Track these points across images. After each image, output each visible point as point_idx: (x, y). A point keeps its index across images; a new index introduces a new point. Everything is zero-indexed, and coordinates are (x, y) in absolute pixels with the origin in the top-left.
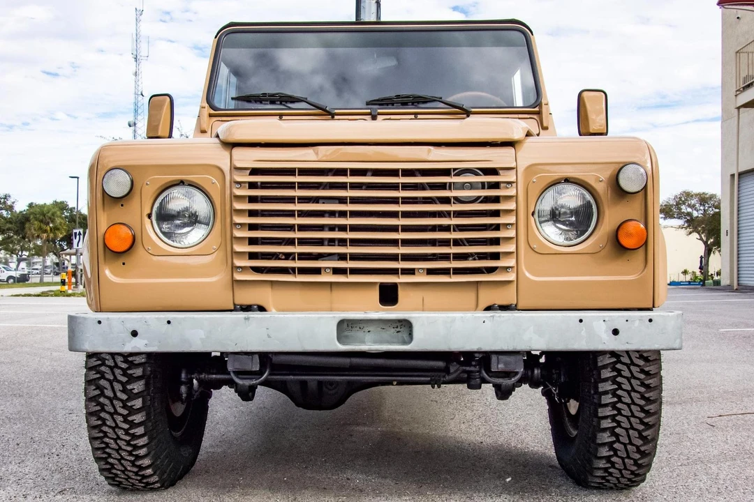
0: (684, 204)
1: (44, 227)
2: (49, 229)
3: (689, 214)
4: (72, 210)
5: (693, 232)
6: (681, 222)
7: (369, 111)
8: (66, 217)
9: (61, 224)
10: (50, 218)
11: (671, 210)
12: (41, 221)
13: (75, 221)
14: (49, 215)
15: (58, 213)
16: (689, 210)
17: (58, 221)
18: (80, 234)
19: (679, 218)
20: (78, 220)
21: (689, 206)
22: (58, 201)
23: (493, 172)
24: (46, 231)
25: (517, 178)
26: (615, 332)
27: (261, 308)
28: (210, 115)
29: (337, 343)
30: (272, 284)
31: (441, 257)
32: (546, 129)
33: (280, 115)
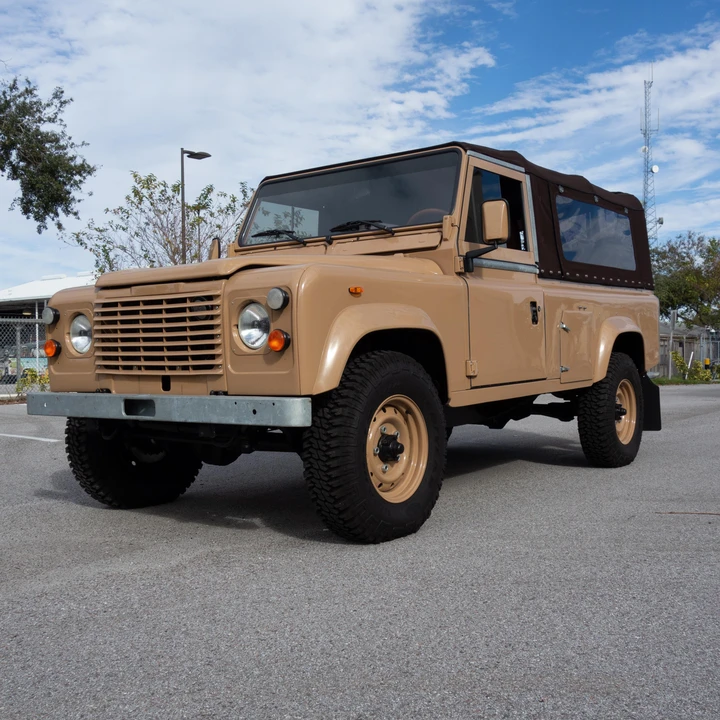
7: (325, 238)
23: (210, 298)
25: (223, 302)
26: (255, 412)
27: (109, 391)
28: (236, 251)
29: (124, 413)
30: (113, 376)
31: (185, 358)
32: (446, 240)
33: (275, 247)
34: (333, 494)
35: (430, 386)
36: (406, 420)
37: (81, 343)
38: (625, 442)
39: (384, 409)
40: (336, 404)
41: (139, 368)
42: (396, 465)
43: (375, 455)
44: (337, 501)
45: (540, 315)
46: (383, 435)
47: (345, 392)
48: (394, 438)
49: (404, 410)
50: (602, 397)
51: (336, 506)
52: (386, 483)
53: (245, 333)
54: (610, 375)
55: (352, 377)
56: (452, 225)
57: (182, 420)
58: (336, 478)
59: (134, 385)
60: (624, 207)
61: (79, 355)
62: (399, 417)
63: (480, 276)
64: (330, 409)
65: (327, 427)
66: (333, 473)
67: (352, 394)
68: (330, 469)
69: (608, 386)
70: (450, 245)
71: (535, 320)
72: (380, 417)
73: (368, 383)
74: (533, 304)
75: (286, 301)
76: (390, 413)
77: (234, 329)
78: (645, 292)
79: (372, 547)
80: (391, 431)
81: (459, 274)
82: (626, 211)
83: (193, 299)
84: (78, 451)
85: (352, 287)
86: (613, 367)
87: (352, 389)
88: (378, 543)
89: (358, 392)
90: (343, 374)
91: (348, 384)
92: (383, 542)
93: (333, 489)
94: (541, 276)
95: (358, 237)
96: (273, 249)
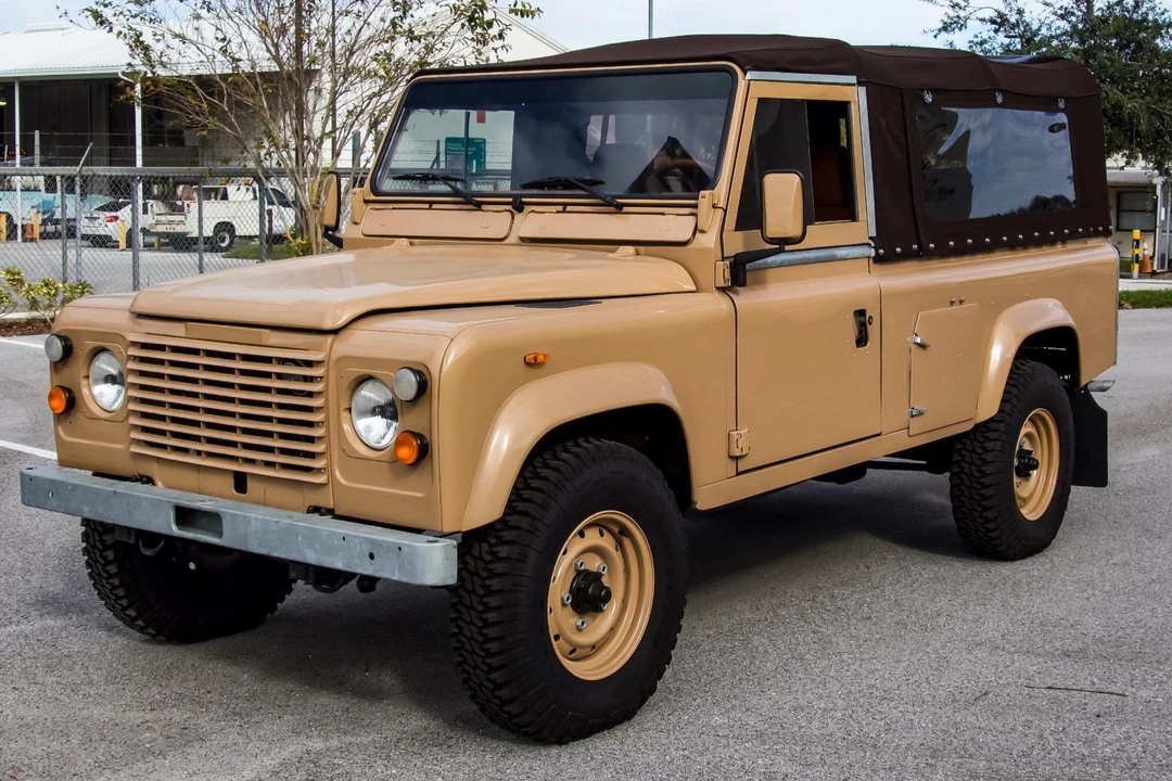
7: (511, 200)
23: (309, 364)
25: (328, 371)
26: (372, 556)
27: (150, 481)
28: (366, 202)
29: (174, 527)
30: (158, 459)
31: (270, 450)
32: (703, 232)
33: (431, 203)
34: (492, 676)
35: (661, 490)
36: (620, 546)
37: (107, 396)
38: (1032, 517)
39: (581, 534)
40: (500, 538)
41: (199, 453)
42: (600, 616)
43: (564, 605)
44: (497, 687)
45: (873, 330)
46: (579, 573)
47: (514, 520)
48: (597, 576)
49: (616, 530)
50: (990, 445)
51: (496, 693)
52: (582, 647)
53: (362, 424)
54: (1008, 406)
55: (527, 494)
56: (714, 206)
57: (263, 551)
58: (497, 654)
59: (190, 478)
60: (1055, 99)
61: (106, 415)
62: (607, 542)
63: (760, 283)
64: (491, 545)
65: (485, 574)
66: (493, 647)
67: (524, 522)
68: (488, 640)
69: (1002, 427)
70: (709, 240)
71: (862, 340)
72: (574, 547)
73: (553, 503)
74: (861, 313)
75: (423, 387)
76: (593, 538)
77: (345, 415)
78: (1092, 242)
79: (554, 751)
80: (594, 564)
81: (722, 290)
82: (1061, 105)
83: (283, 361)
84: (102, 557)
85: (530, 354)
86: (1015, 391)
87: (525, 514)
88: (566, 743)
89: (535, 519)
90: (515, 487)
91: (521, 506)
92: (574, 740)
93: (492, 669)
94: (878, 260)
95: (565, 205)
96: (427, 206)
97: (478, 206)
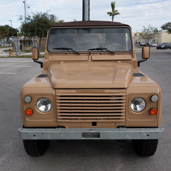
0: (168, 26)
1: (3, 32)
2: (5, 32)
3: (169, 28)
4: (10, 27)
5: (170, 33)
6: (167, 31)
8: (9, 29)
9: (8, 31)
10: (5, 30)
11: (165, 28)
12: (3, 30)
13: (11, 30)
14: (5, 29)
15: (7, 28)
16: (169, 27)
17: (7, 30)
18: (13, 37)
19: (167, 30)
20: (12, 30)
21: (170, 26)
22: (7, 25)
24: (4, 33)
25: (126, 97)
26: (148, 135)
28: (48, 54)
29: (82, 138)
32: (134, 58)
33: (66, 54)
95: (100, 53)
96: (65, 54)
97: (79, 54)
